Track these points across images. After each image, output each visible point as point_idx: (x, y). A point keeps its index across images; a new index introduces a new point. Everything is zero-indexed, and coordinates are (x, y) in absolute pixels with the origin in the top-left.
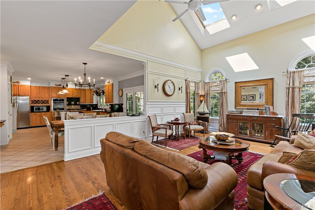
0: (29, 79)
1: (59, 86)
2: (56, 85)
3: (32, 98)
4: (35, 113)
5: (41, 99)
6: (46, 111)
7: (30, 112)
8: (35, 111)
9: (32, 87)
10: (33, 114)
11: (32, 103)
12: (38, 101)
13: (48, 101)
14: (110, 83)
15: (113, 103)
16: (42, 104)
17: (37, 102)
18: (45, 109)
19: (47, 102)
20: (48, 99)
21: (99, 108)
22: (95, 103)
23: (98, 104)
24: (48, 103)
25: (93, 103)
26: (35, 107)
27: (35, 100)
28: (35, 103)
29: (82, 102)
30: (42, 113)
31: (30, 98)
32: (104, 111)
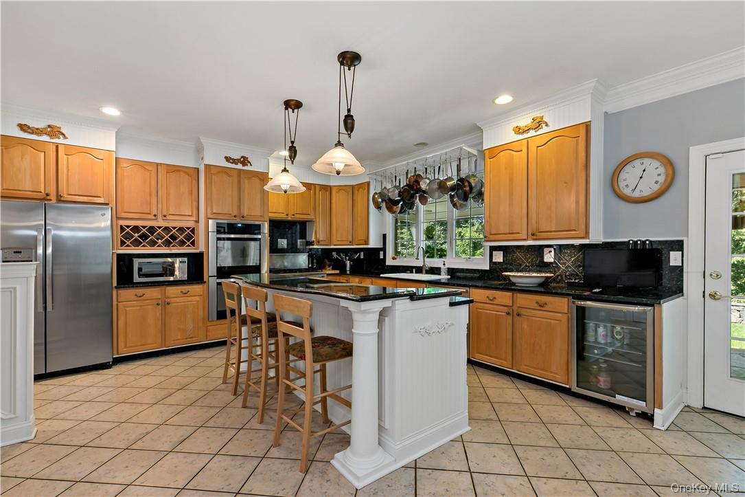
0: (111, 111)
1: (240, 166)
2: (228, 159)
3: (124, 215)
4: (140, 291)
5: (164, 224)
6: (185, 277)
7: (115, 284)
8: (136, 279)
9: (123, 165)
10: (128, 294)
11: (123, 243)
12: (152, 230)
13: (193, 231)
14: (544, 130)
15: (587, 236)
16: (167, 243)
17: (146, 235)
18: (180, 269)
19: (189, 236)
20: (191, 224)
21: (389, 262)
22: (374, 243)
23: (384, 249)
24: (193, 243)
25: (367, 242)
26: (136, 262)
27: (136, 229)
28: (137, 243)
29: (321, 239)
30: (171, 290)
31: (116, 217)
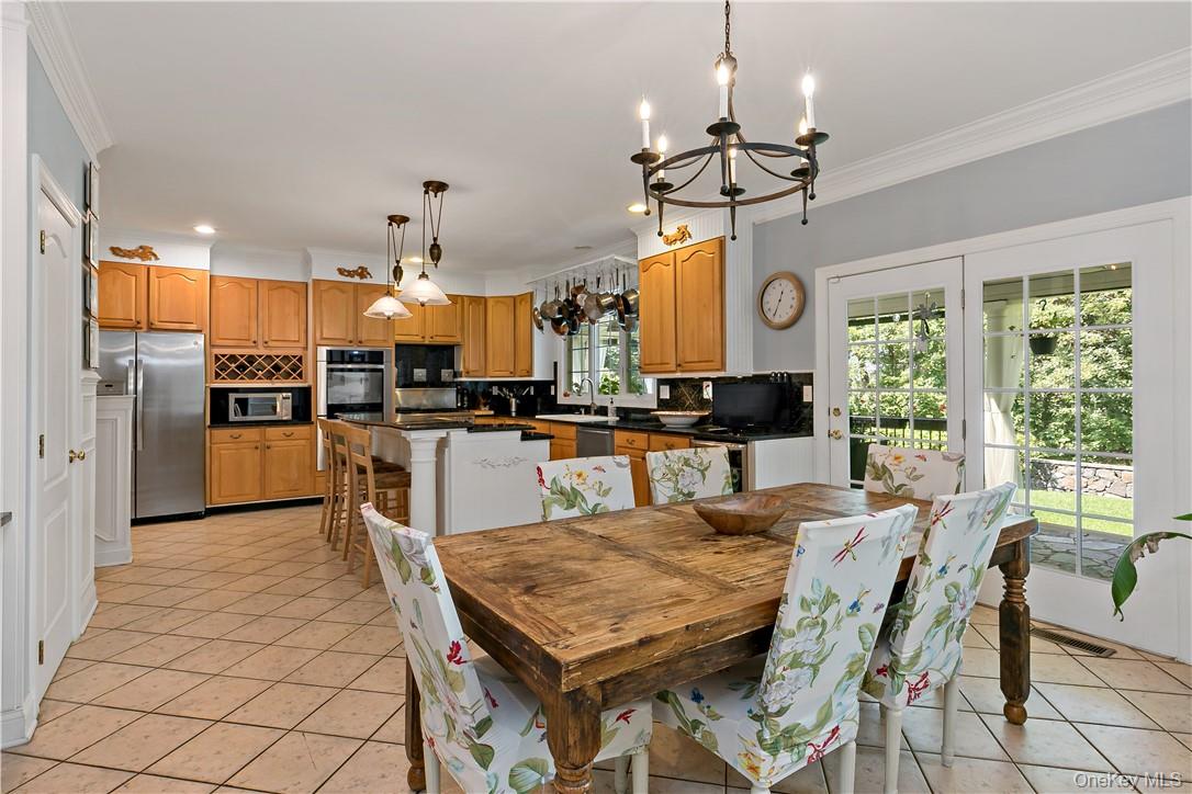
0: (205, 229)
1: (357, 279)
2: (341, 271)
3: (219, 342)
4: (236, 431)
5: (265, 352)
6: (289, 417)
7: (208, 423)
8: (232, 417)
9: (218, 283)
10: (222, 434)
11: (217, 375)
12: (251, 359)
13: (300, 360)
15: (723, 367)
16: (269, 376)
17: (245, 366)
18: (284, 407)
19: (295, 366)
20: (298, 353)
22: (539, 375)
23: (554, 382)
24: (300, 375)
26: (232, 397)
27: (233, 358)
28: (233, 375)
29: (471, 368)
30: (272, 431)
31: (210, 344)
32: (612, 419)
